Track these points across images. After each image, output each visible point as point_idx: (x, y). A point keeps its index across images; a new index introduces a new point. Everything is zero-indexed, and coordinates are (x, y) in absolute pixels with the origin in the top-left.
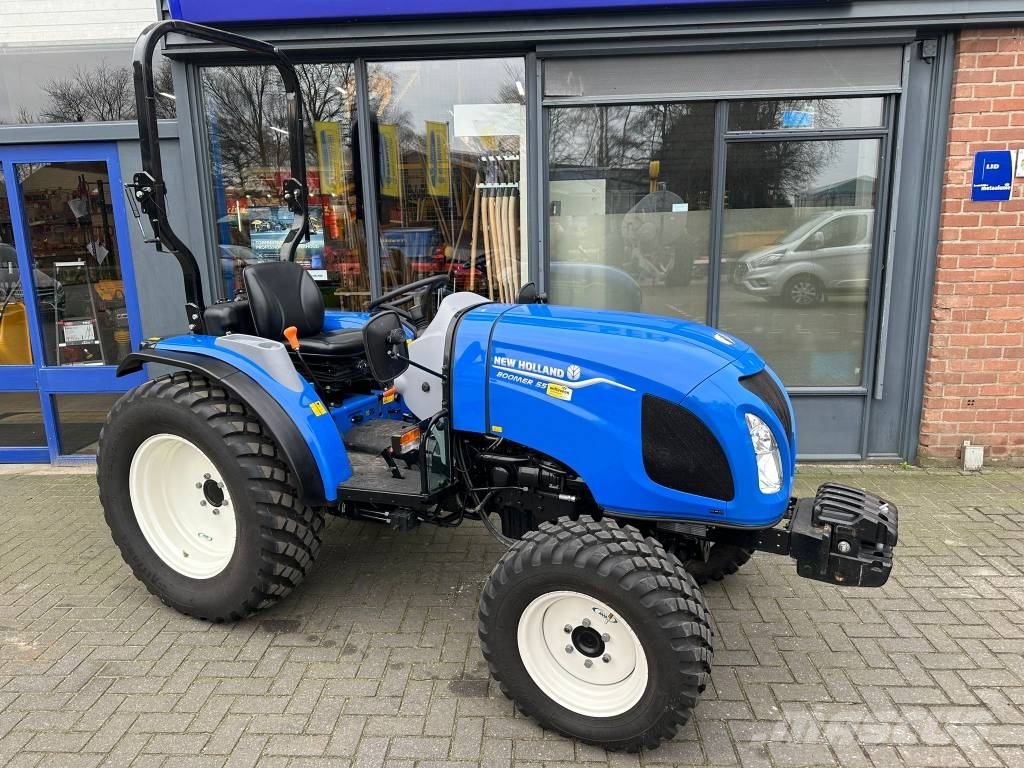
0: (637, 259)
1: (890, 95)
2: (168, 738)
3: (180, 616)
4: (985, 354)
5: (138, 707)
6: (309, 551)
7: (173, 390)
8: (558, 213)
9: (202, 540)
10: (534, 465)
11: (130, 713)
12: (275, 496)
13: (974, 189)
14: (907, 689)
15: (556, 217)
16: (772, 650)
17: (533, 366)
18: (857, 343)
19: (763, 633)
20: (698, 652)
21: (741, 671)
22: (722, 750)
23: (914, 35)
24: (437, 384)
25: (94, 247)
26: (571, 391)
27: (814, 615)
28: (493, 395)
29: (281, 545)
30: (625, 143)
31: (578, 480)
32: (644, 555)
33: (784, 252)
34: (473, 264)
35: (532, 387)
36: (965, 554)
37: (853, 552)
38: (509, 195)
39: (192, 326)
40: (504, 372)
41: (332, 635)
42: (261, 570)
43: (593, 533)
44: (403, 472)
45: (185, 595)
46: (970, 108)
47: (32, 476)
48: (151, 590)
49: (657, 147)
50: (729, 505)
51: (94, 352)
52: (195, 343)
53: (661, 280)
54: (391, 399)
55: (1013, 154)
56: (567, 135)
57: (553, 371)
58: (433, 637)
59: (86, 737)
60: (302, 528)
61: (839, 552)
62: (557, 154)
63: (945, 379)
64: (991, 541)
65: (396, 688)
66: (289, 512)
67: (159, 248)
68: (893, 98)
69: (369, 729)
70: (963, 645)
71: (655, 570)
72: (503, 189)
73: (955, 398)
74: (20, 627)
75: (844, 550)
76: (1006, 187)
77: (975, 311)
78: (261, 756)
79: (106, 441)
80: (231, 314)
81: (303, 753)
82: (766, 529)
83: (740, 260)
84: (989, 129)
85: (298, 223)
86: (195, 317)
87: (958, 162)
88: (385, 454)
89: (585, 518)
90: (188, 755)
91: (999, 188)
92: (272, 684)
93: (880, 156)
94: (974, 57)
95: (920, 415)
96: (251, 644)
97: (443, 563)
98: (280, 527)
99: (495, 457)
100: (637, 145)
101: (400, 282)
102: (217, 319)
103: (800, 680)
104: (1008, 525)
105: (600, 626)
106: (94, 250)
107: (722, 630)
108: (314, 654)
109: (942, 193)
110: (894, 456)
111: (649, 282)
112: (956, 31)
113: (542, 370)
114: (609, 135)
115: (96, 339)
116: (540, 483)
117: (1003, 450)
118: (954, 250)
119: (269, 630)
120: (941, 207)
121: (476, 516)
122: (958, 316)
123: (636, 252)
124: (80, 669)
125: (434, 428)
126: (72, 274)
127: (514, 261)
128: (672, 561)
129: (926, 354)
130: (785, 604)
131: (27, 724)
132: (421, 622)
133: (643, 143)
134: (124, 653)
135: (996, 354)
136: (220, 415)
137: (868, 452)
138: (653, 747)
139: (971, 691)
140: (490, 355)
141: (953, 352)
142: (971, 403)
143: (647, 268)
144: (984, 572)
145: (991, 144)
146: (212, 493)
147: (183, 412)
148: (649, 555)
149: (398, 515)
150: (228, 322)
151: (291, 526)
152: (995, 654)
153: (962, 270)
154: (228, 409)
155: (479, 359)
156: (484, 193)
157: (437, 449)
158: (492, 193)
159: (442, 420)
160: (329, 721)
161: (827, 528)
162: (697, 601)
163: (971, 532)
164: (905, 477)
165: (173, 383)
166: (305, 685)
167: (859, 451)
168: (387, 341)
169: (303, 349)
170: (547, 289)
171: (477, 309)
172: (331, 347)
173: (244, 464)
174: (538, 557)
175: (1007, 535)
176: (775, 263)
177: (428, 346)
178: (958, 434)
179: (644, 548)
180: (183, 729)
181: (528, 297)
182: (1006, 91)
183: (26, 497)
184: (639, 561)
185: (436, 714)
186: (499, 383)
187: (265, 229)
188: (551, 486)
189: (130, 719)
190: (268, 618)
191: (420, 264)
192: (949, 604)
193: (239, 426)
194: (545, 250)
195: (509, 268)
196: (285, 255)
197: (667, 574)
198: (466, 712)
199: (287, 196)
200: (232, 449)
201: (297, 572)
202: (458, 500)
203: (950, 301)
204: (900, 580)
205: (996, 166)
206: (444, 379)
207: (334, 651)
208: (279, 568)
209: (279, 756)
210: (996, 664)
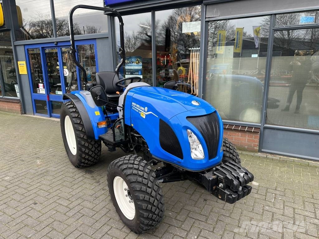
12: (82, 136)
17: (139, 106)
26: (145, 115)
35: (138, 113)
40: (134, 107)
50: (182, 160)
57: (142, 108)
66: (87, 141)
71: (140, 176)
125: (118, 122)
134: (53, 169)
136: (73, 112)
140: (131, 101)
148: (142, 171)
156: (191, 52)
158: (194, 51)
161: (215, 177)
173: (76, 126)
190: (88, 169)
193: (76, 115)
206: (122, 108)
208: (84, 155)
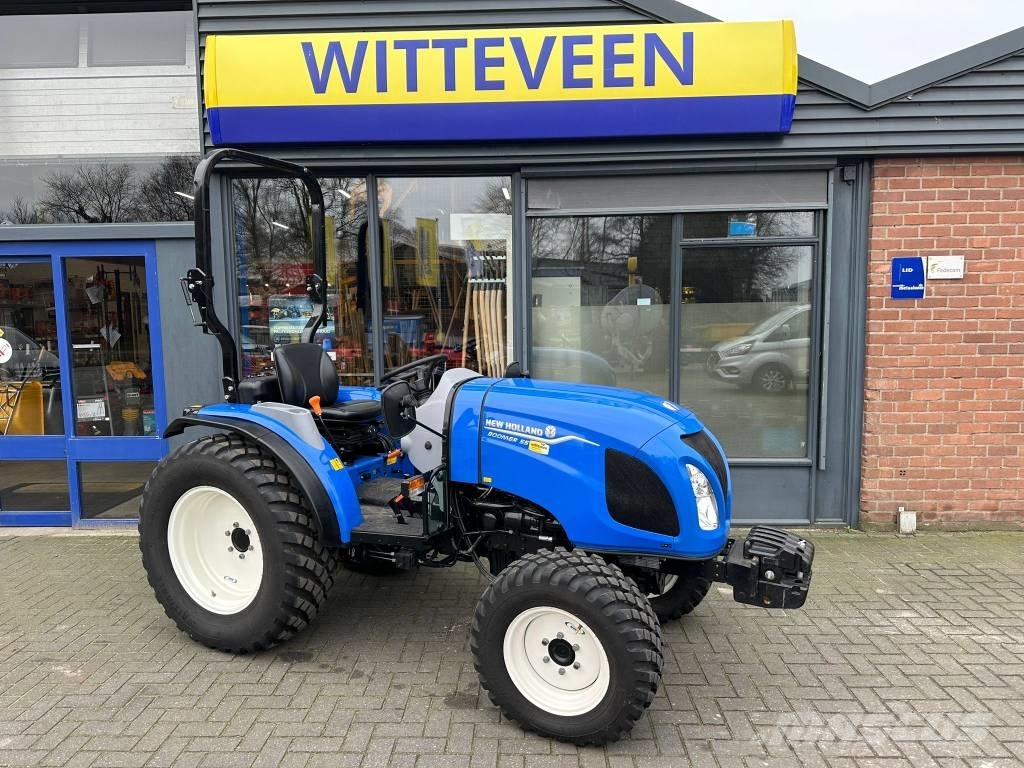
0: (616, 347)
1: (819, 210)
2: (205, 740)
3: (206, 649)
4: (912, 430)
5: (177, 718)
6: (324, 588)
7: (215, 448)
8: (540, 304)
9: (228, 583)
10: (518, 511)
11: (171, 722)
12: (299, 537)
13: (893, 289)
14: (831, 702)
15: (539, 308)
16: (720, 673)
17: (517, 427)
18: (801, 419)
19: (713, 661)
20: (648, 653)
21: (692, 689)
22: (673, 745)
23: (835, 163)
24: (437, 442)
25: (108, 331)
26: (548, 447)
27: (757, 647)
28: (485, 452)
29: (302, 581)
30: (605, 239)
31: (555, 522)
32: (606, 576)
33: (753, 342)
34: (464, 348)
35: (517, 444)
36: (893, 601)
37: (777, 579)
38: (497, 289)
39: (227, 397)
40: (494, 432)
41: (341, 664)
42: (284, 603)
43: (565, 558)
44: (406, 519)
45: (213, 629)
46: (885, 222)
47: (55, 538)
48: (182, 627)
49: (635, 244)
50: (676, 539)
51: (103, 427)
52: (229, 410)
53: (640, 367)
54: (393, 461)
55: (924, 259)
56: (550, 232)
57: (534, 431)
58: (429, 665)
59: (135, 740)
60: (319, 566)
61: (766, 579)
62: (541, 249)
63: (878, 451)
64: (916, 590)
65: (400, 702)
66: (309, 552)
67: (205, 331)
68: (822, 212)
69: (378, 733)
70: (881, 670)
71: (614, 588)
72: (491, 284)
73: (887, 468)
74: (65, 658)
75: (769, 577)
76: (920, 287)
77: (901, 392)
78: (286, 753)
79: (150, 494)
80: (262, 386)
81: (322, 750)
82: (708, 560)
83: (712, 349)
84: (903, 239)
85: (318, 311)
86: (230, 388)
87: (878, 266)
88: (392, 504)
89: (561, 549)
90: (224, 752)
91: (914, 288)
92: (292, 700)
93: (814, 260)
94: (886, 181)
95: (860, 484)
96: (272, 672)
97: (437, 608)
98: (302, 565)
99: (485, 504)
100: (616, 242)
101: (395, 364)
102: (251, 390)
103: (741, 695)
104: (933, 577)
105: (571, 638)
106: (108, 334)
107: (678, 658)
108: (326, 678)
109: (867, 293)
110: (838, 521)
111: (627, 368)
112: (871, 159)
113: (525, 429)
114: (590, 232)
115: (107, 416)
116: (523, 526)
117: (934, 516)
118: (879, 339)
119: (285, 660)
120: (867, 304)
121: (468, 559)
122: (886, 396)
123: (616, 341)
124: (122, 690)
125: (434, 481)
126: (81, 357)
127: (501, 345)
128: (628, 582)
129: (861, 430)
130: (733, 638)
131: (83, 730)
132: (418, 654)
133: (622, 240)
134: (159, 678)
135: (921, 430)
136: (255, 469)
137: (815, 518)
138: (616, 739)
139: (883, 703)
140: (482, 419)
141: (884, 427)
142: (902, 473)
143: (626, 356)
144: (906, 614)
145: (905, 251)
146: (240, 540)
147: (223, 467)
148: (610, 576)
149: (401, 554)
150: (259, 393)
151: (311, 565)
152: (907, 676)
153: (887, 357)
154: (262, 464)
155: (472, 423)
156: (475, 288)
157: (436, 499)
158: (482, 287)
159: (441, 472)
160: (343, 727)
161: (755, 559)
162: (657, 635)
163: (900, 583)
164: (847, 539)
165: (214, 443)
166: (320, 701)
167: (808, 517)
168: (400, 404)
169: (324, 415)
170: (530, 367)
171: (472, 382)
172: (347, 413)
173: (275, 509)
174: (520, 579)
175: (930, 586)
176: (746, 352)
177: (432, 411)
178: (893, 501)
179: (606, 570)
180: (217, 734)
181: (513, 373)
182: (915, 209)
183: (53, 555)
184: (601, 580)
185: (433, 722)
186: (490, 441)
187: (282, 316)
188: (532, 528)
189: (171, 727)
191: (414, 350)
192: (873, 638)
193: (271, 478)
194: (528, 336)
195: (496, 352)
196: (306, 339)
197: (624, 591)
198: (458, 720)
199: (309, 289)
200: (265, 497)
201: (313, 607)
202: (453, 543)
203: (879, 384)
204: (834, 620)
205: (910, 270)
206: (443, 438)
207: (344, 677)
208: (299, 601)
209: (302, 752)
210: (907, 682)
